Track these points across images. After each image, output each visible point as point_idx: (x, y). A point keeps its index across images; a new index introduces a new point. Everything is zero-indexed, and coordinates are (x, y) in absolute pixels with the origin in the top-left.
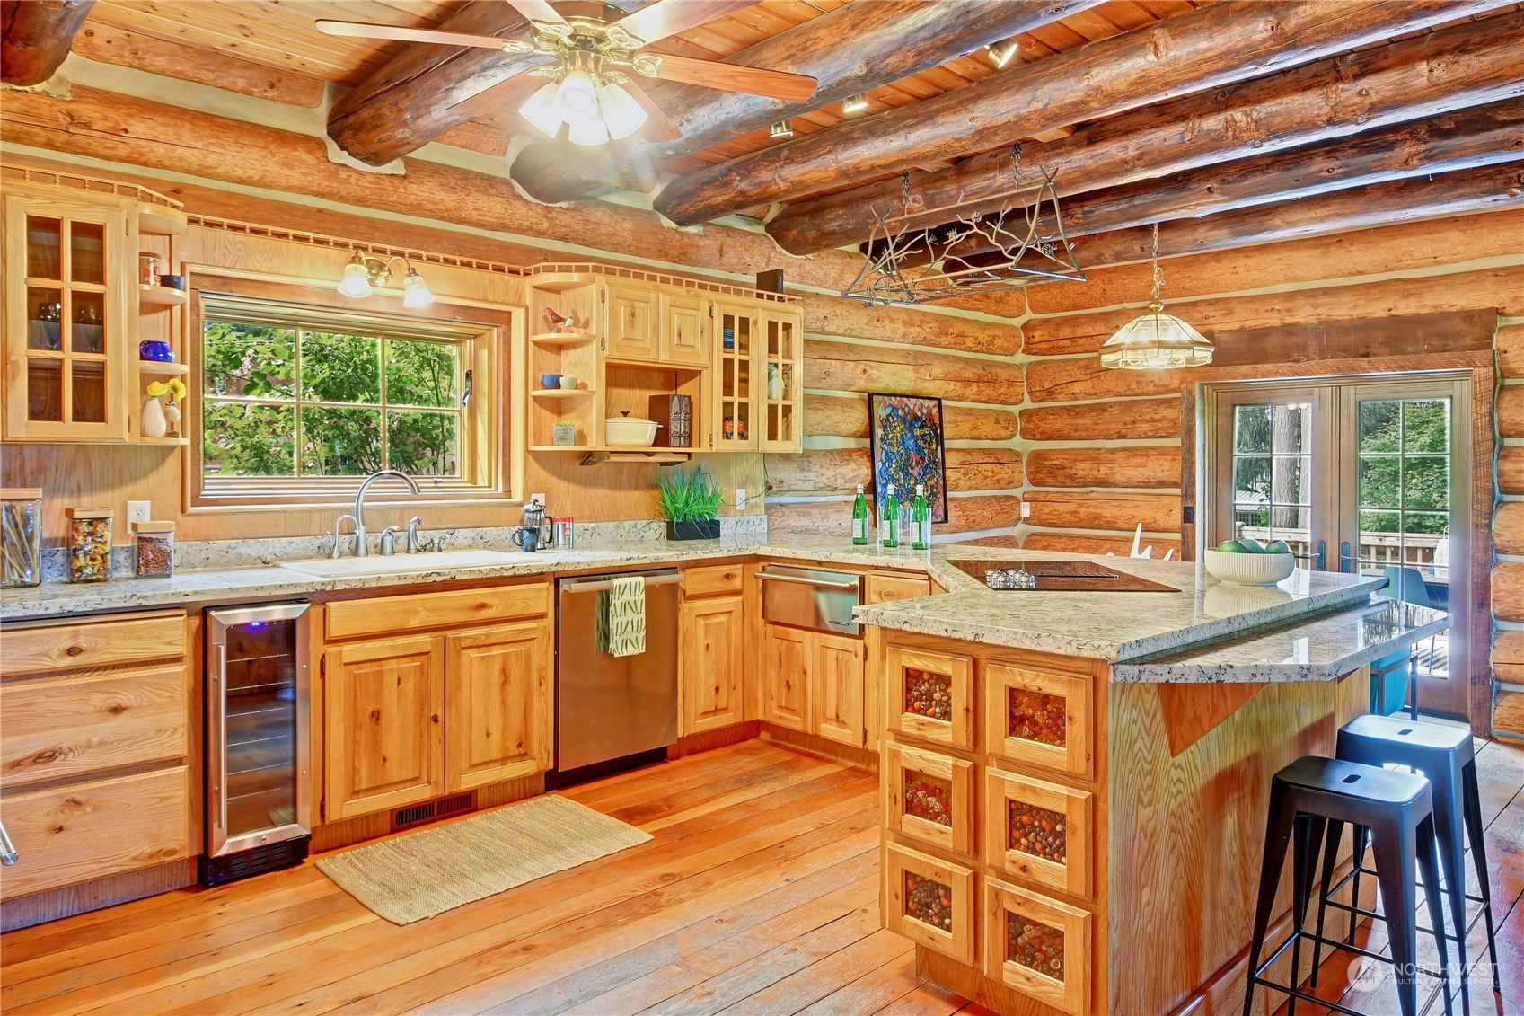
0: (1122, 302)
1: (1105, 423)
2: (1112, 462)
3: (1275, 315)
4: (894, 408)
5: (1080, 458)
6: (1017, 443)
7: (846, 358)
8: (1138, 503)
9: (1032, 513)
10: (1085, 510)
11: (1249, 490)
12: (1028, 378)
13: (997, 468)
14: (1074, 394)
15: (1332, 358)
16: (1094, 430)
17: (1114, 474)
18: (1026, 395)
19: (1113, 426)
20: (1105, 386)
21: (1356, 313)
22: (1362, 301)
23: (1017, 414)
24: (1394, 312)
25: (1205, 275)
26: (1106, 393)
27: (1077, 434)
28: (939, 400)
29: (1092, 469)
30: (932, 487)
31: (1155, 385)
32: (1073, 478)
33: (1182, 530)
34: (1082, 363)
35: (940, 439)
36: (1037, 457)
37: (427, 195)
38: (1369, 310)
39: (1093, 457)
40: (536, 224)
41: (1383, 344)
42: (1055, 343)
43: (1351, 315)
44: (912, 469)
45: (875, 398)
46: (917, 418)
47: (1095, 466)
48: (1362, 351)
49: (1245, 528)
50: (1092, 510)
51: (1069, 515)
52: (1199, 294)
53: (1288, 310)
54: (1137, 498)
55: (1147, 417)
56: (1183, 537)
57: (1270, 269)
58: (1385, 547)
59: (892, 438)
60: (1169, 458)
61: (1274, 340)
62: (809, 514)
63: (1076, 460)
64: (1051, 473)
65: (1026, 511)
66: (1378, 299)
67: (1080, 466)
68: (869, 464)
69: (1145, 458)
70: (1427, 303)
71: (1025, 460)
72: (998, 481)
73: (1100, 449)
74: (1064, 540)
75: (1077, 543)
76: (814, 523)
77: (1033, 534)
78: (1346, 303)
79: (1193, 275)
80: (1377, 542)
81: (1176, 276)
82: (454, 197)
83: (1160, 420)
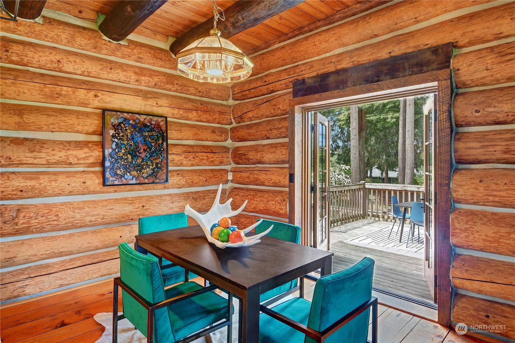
0: (269, 70)
1: (260, 131)
2: (262, 151)
3: (332, 65)
4: (125, 119)
5: (251, 149)
6: (229, 143)
7: (78, 87)
8: (273, 172)
9: (233, 177)
10: (252, 176)
11: (394, 171)
12: (233, 111)
13: (212, 155)
14: (250, 117)
15: (359, 85)
16: (256, 135)
17: (263, 157)
18: (233, 120)
19: (263, 132)
20: (261, 113)
21: (372, 58)
22: (375, 50)
23: (229, 129)
24: (392, 54)
25: (301, 49)
26: (262, 116)
27: (250, 138)
28: (166, 118)
29: (255, 155)
30: (157, 164)
31: (281, 110)
32: (248, 159)
33: (289, 187)
34: (253, 102)
35: (165, 138)
36: (236, 149)
38: (379, 55)
39: (255, 149)
41: (386, 74)
42: (243, 93)
43: (370, 60)
44: (140, 153)
45: (106, 113)
46: (145, 126)
47: (256, 153)
48: (376, 79)
49: (366, 184)
50: (255, 176)
51: (246, 179)
52: (301, 60)
53: (338, 62)
54: (274, 169)
55: (276, 127)
56: (289, 190)
57: (330, 41)
58: (420, 191)
59: (123, 136)
60: (285, 148)
61: (332, 79)
62: (39, 178)
63: (249, 151)
64: (240, 158)
65: (230, 177)
66: (384, 47)
67: (250, 153)
68: (101, 150)
69: (275, 148)
70: (410, 45)
71: (230, 152)
72: (212, 161)
73: (259, 145)
74: (244, 191)
75: (248, 193)
76: (40, 184)
77: (235, 188)
78: (367, 53)
79: (296, 50)
80: (417, 190)
81: (289, 51)
83: (281, 128)
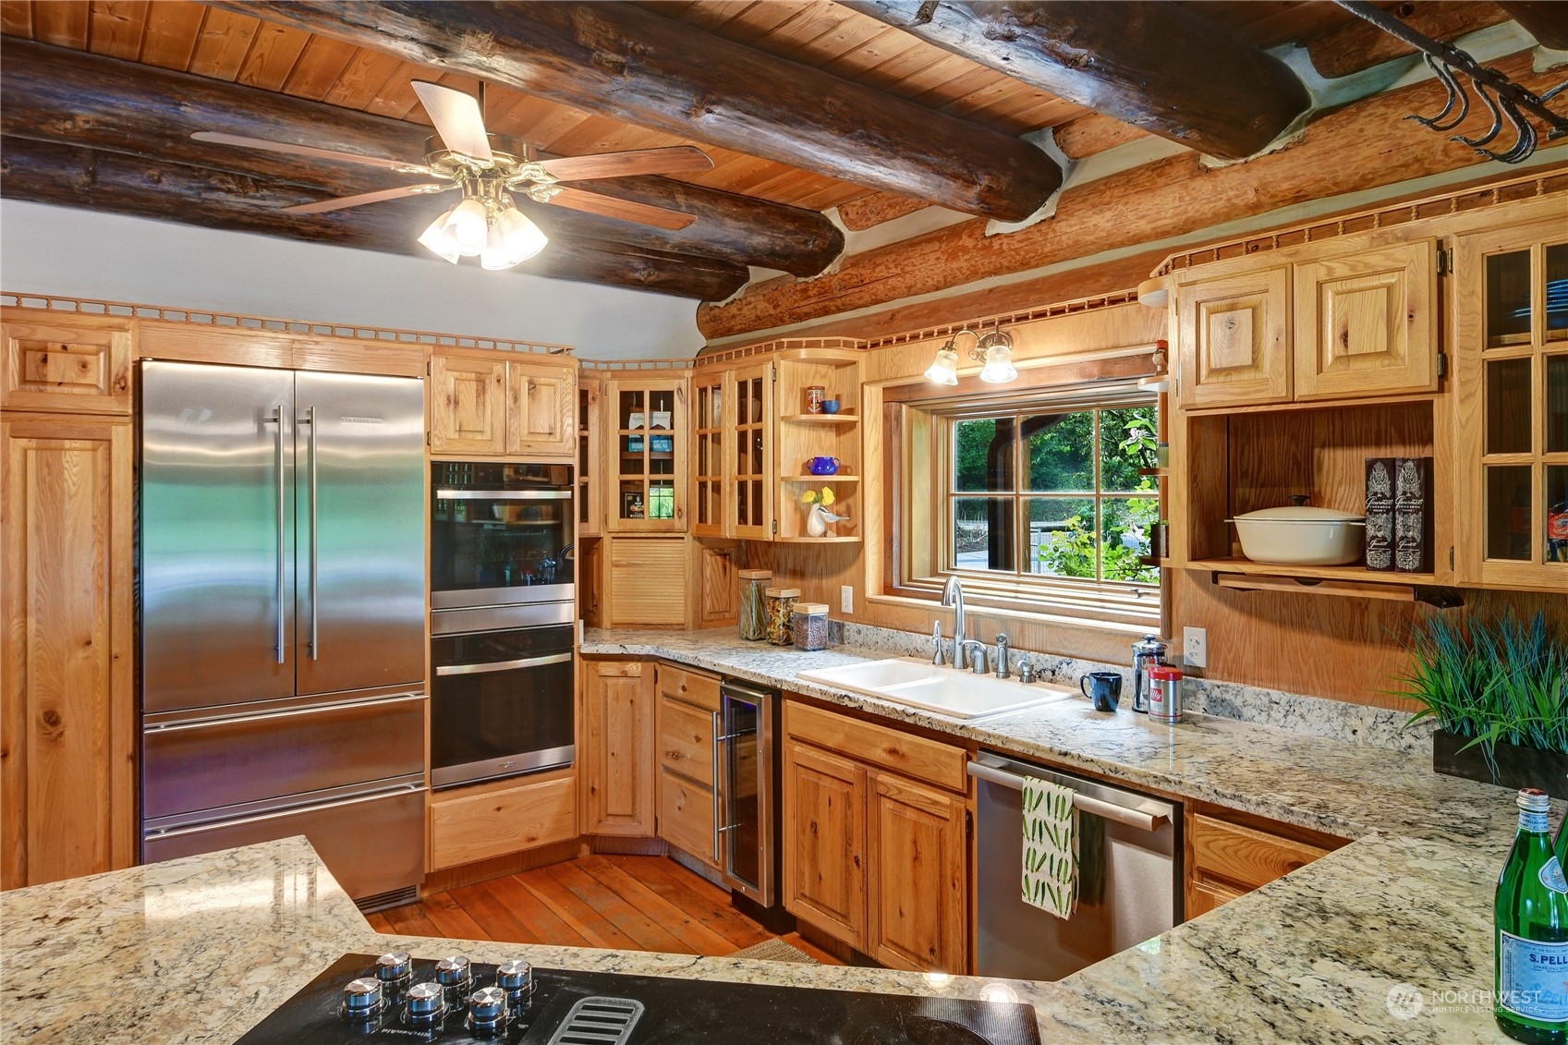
37: (1078, 227)
40: (1237, 196)
82: (1108, 214)
